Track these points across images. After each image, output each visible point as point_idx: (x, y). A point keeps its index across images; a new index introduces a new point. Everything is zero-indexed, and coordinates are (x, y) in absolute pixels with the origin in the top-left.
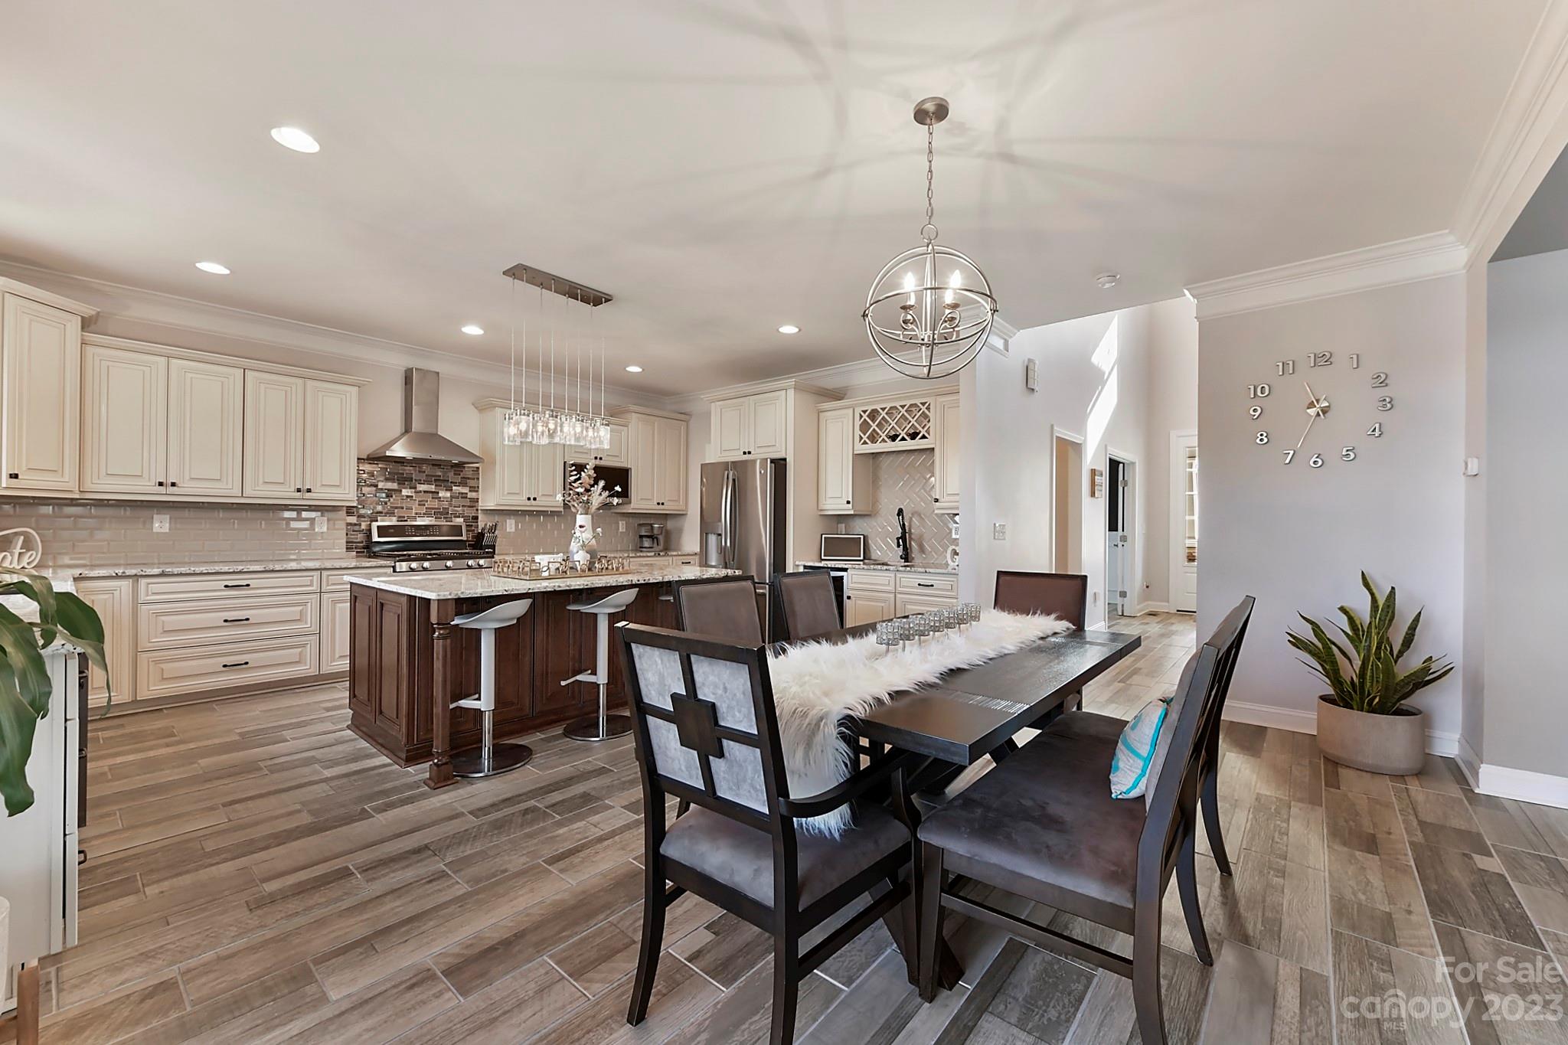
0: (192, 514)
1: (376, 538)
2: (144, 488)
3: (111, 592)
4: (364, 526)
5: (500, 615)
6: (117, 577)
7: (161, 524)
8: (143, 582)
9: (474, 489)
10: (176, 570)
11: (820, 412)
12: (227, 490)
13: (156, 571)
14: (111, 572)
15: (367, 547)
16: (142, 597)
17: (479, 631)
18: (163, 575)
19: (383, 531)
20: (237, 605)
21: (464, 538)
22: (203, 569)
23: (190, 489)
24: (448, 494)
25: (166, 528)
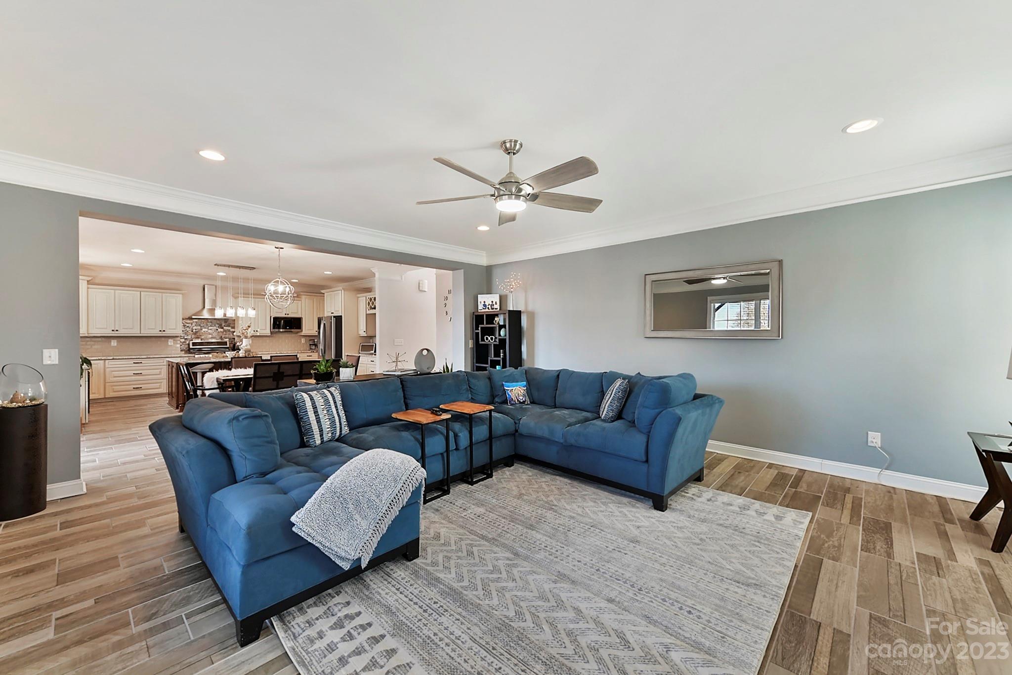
0: (124, 339)
1: (191, 347)
2: (108, 332)
3: (97, 364)
4: (187, 342)
5: (200, 368)
6: (99, 360)
7: (114, 343)
8: (107, 361)
9: (233, 328)
10: (117, 358)
11: (359, 297)
12: (135, 332)
13: (111, 358)
14: (97, 358)
15: (189, 350)
16: (107, 366)
17: (197, 373)
18: (113, 359)
19: (194, 344)
20: (137, 368)
21: (228, 346)
22: (126, 357)
23: (122, 332)
24: (222, 330)
25: (116, 344)
